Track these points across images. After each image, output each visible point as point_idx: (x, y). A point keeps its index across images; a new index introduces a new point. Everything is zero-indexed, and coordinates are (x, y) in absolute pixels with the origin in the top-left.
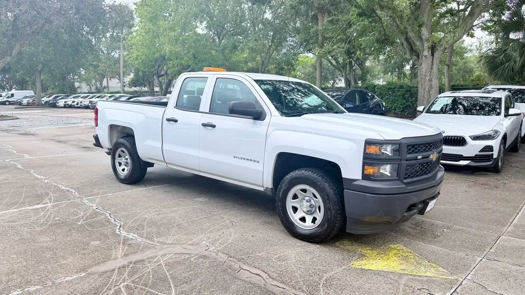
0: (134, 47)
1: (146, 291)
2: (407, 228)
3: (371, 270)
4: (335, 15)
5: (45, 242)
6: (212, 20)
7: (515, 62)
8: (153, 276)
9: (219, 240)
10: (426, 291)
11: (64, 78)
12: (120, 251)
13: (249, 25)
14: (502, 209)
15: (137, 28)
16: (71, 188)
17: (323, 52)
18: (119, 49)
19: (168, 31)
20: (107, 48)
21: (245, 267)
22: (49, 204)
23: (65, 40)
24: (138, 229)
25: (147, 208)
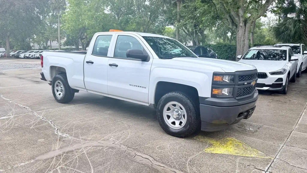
0: (66, 21)
1: (74, 171)
2: (236, 127)
3: (217, 154)
4: (187, 3)
5: (8, 140)
6: (113, 5)
7: (291, 31)
8: (79, 161)
9: (121, 137)
10: (253, 166)
11: (24, 41)
12: (57, 146)
13: (136, 8)
14: (290, 115)
15: (68, 10)
16: (27, 106)
17: (180, 24)
18: (57, 23)
19: (87, 12)
20: (50, 22)
21: (138, 154)
22: (12, 116)
23: (23, 17)
24: (69, 131)
25: (75, 118)
